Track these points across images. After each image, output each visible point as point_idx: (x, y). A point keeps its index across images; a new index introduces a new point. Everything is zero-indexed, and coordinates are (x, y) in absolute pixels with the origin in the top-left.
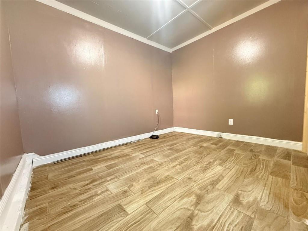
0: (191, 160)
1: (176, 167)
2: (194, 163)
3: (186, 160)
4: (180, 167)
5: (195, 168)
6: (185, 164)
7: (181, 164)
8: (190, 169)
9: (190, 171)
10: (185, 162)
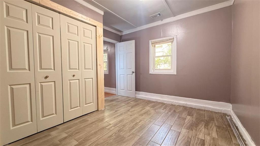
0: (129, 128)
1: (139, 121)
2: (127, 125)
3: (133, 128)
4: (137, 121)
5: (127, 121)
6: (133, 124)
7: (136, 123)
8: (130, 120)
9: (131, 119)
10: (133, 125)
